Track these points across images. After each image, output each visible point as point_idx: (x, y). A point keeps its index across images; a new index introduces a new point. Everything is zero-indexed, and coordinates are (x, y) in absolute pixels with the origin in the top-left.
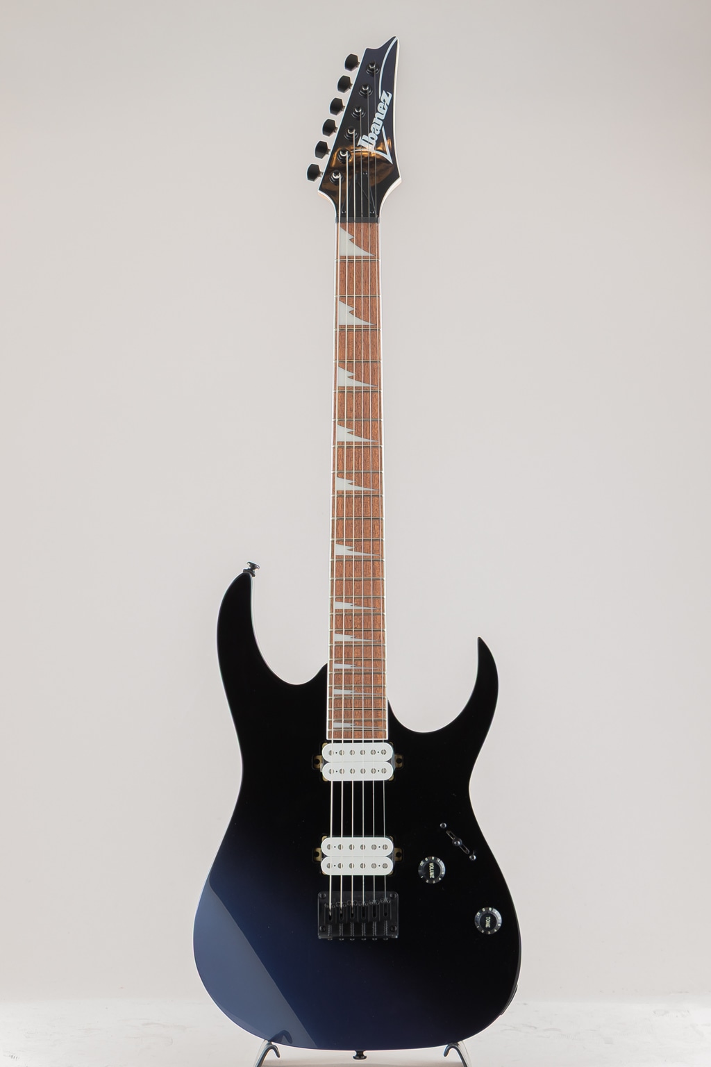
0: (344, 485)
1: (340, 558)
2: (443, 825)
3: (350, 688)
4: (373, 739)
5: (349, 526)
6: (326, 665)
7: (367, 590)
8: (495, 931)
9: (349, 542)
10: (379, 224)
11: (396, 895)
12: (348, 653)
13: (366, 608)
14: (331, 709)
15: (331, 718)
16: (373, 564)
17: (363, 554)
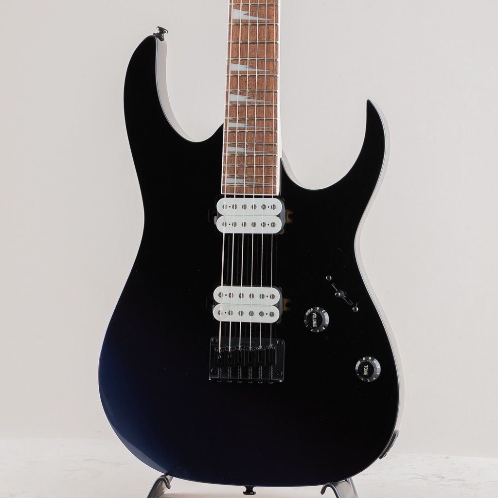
1: (236, 22)
2: (329, 278)
3: (243, 146)
4: (263, 195)
6: (223, 125)
7: (261, 53)
8: (374, 379)
9: (245, 7)
11: (283, 343)
12: (243, 113)
13: (259, 70)
14: (225, 165)
15: (225, 174)
16: (268, 28)
17: (258, 19)
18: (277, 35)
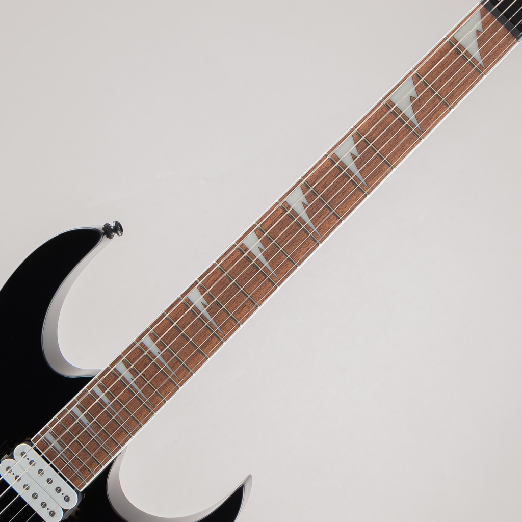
0: (253, 244)
1: (188, 303)
3: (90, 419)
4: (68, 480)
5: (223, 284)
7: (183, 354)
9: (209, 298)
10: (518, 43)
12: (117, 389)
13: (168, 367)
14: (57, 418)
15: (49, 427)
16: (211, 337)
17: (211, 319)
18: (213, 352)
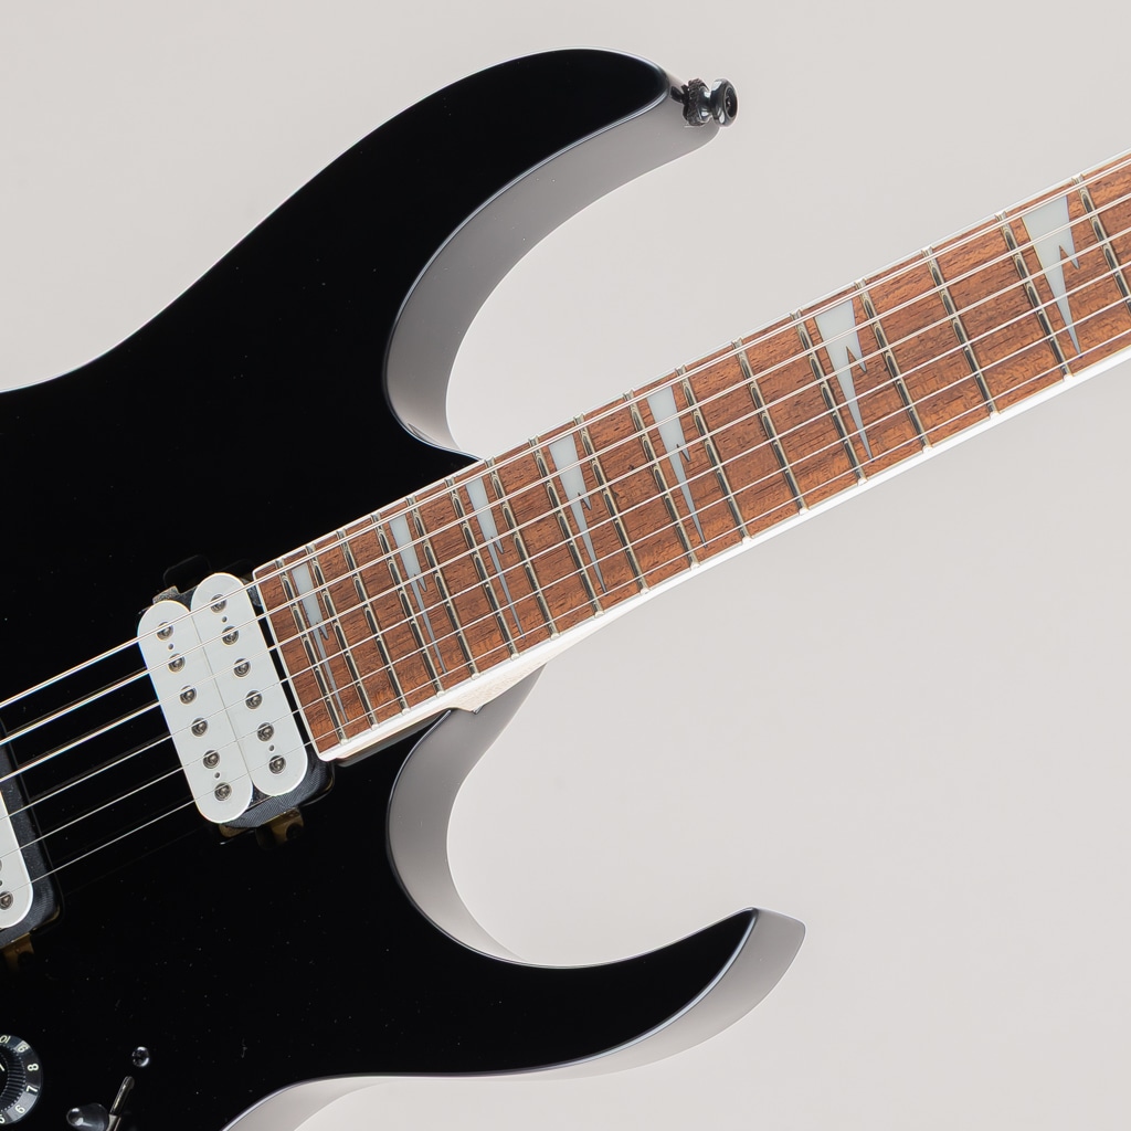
1: (815, 335)
3: (425, 563)
4: (301, 710)
5: (922, 313)
6: (475, 461)
7: (743, 471)
9: (870, 339)
13: (687, 493)
14: (344, 536)
15: (314, 549)
16: (835, 453)
17: (852, 399)
18: (824, 494)
